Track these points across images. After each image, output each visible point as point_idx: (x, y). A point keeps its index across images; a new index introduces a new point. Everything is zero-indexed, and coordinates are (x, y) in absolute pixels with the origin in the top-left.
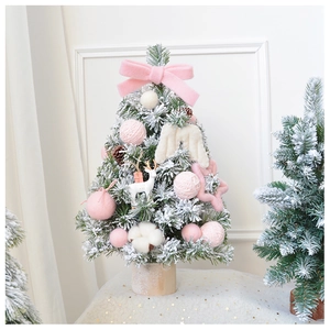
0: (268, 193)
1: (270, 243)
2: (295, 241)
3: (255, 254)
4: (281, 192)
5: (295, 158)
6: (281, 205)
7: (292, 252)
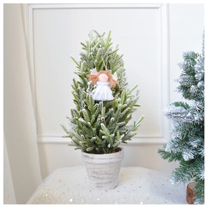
0: (174, 111)
1: (175, 151)
2: (195, 149)
3: (159, 157)
4: (184, 110)
5: (196, 84)
6: (184, 120)
7: (193, 158)
